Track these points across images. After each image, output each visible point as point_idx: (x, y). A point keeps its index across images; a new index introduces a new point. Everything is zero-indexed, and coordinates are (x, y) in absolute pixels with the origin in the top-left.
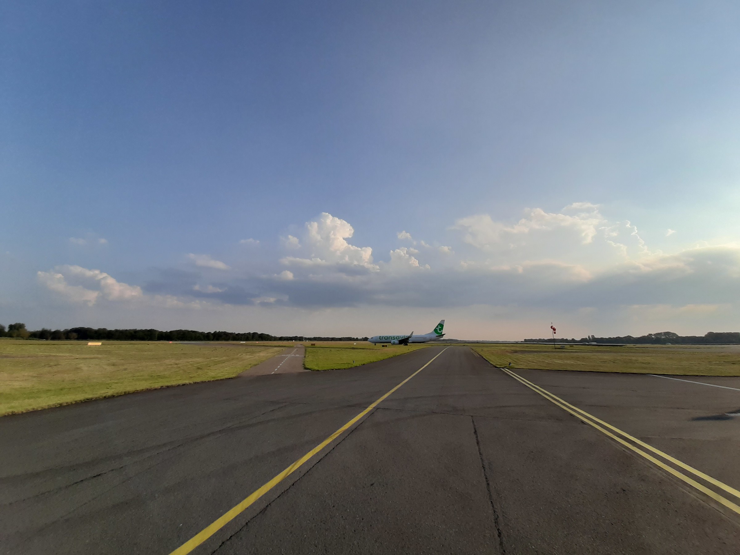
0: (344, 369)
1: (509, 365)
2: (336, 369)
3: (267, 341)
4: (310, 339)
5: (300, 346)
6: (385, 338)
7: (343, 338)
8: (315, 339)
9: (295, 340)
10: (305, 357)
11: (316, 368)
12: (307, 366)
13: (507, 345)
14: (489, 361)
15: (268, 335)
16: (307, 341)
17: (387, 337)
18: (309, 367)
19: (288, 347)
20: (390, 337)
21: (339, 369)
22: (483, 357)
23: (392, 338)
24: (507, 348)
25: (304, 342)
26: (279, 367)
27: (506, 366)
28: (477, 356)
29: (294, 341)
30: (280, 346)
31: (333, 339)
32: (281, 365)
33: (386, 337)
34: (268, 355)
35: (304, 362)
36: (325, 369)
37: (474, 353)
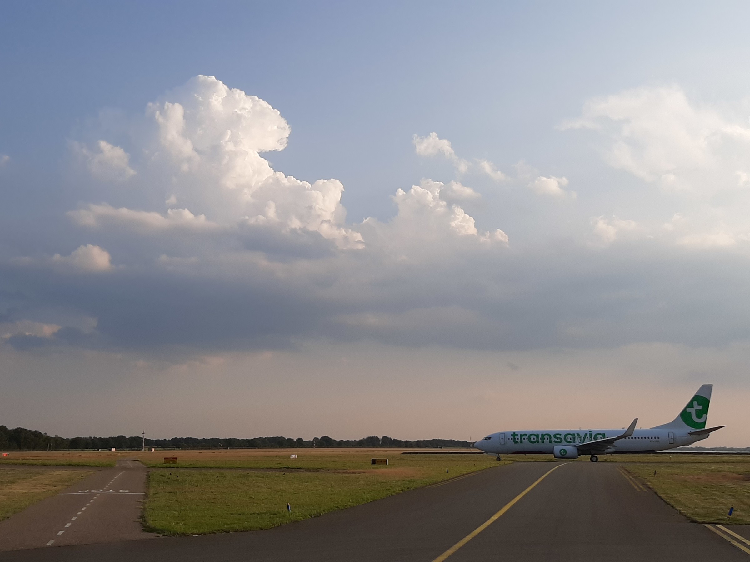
0: (261, 529)
1: (730, 514)
2: (237, 531)
3: (34, 449)
4: (162, 444)
5: (130, 464)
6: (529, 438)
7: (261, 438)
8: (177, 443)
9: (117, 448)
10: (146, 495)
11: (179, 528)
12: (150, 523)
13: (725, 458)
14: (673, 503)
15: (37, 434)
16: (153, 450)
17: (537, 436)
18: (158, 525)
19: (95, 466)
20: (546, 437)
21: (245, 530)
22: (656, 493)
23: (553, 439)
24: (726, 467)
25: (143, 454)
26: (68, 525)
27: (720, 517)
28: (640, 489)
29: (113, 449)
30: (74, 465)
31: (230, 444)
32: (74, 519)
33: (532, 437)
34: (35, 491)
35: (144, 509)
36: (206, 530)
37: (630, 482)
